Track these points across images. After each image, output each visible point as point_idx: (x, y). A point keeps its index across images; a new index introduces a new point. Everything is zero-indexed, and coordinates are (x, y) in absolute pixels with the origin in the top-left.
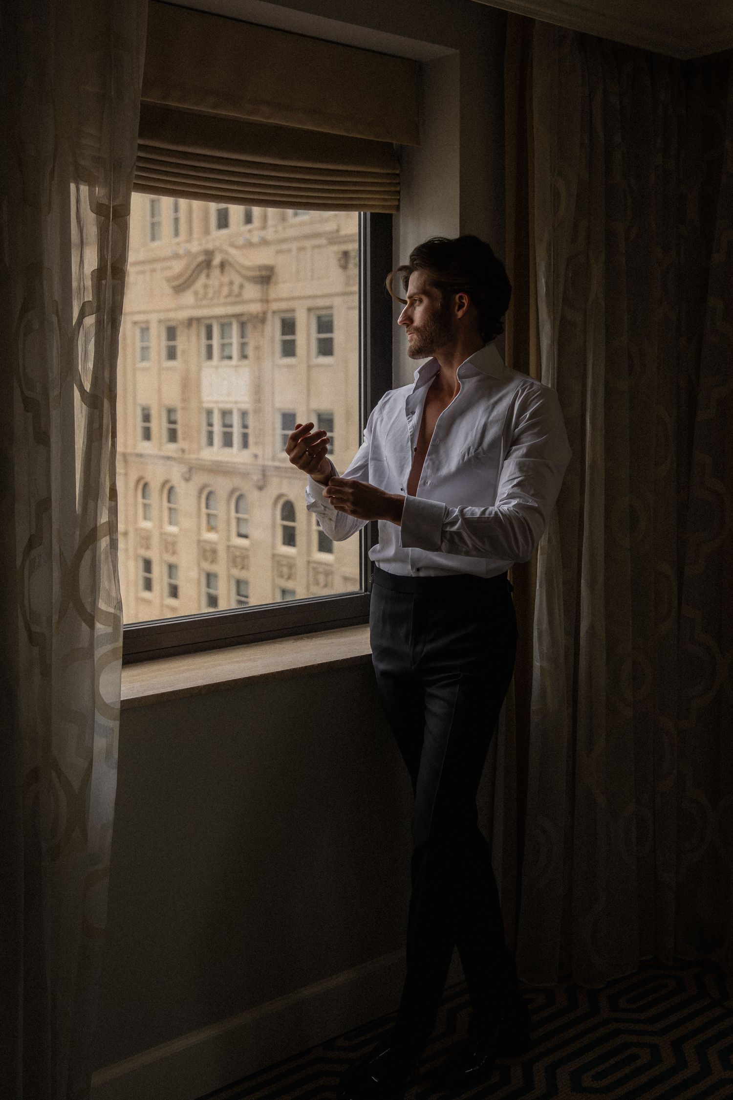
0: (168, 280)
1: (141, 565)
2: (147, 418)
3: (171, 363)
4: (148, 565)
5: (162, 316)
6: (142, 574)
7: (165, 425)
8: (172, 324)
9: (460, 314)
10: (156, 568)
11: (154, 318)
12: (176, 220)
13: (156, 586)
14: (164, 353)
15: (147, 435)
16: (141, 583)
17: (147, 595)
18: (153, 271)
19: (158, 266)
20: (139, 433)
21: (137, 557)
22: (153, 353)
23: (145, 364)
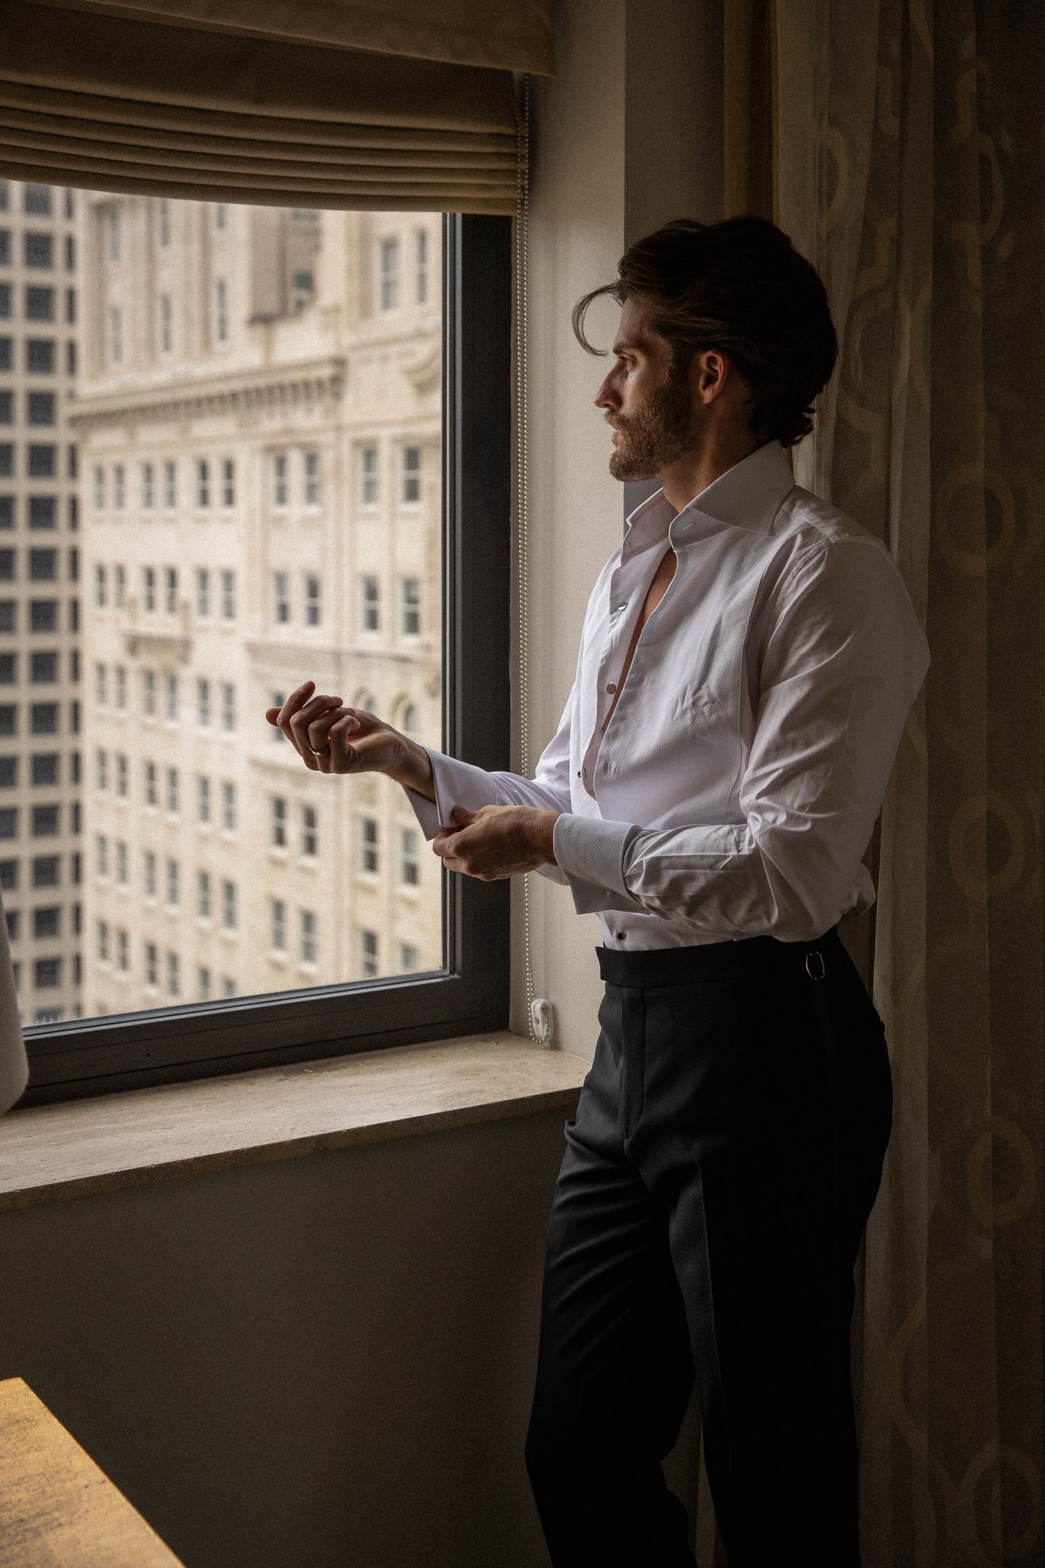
0: (409, 373)
1: (360, 830)
2: (372, 593)
3: (412, 507)
4: (371, 831)
5: (398, 431)
6: (361, 844)
7: (401, 607)
8: (413, 444)
9: (707, 396)
10: (384, 835)
11: (384, 436)
12: (422, 278)
13: (383, 863)
14: (400, 490)
15: (372, 621)
16: (360, 860)
17: (368, 878)
18: (385, 358)
19: (394, 350)
20: (361, 618)
21: (355, 816)
22: (383, 491)
23: (371, 508)
